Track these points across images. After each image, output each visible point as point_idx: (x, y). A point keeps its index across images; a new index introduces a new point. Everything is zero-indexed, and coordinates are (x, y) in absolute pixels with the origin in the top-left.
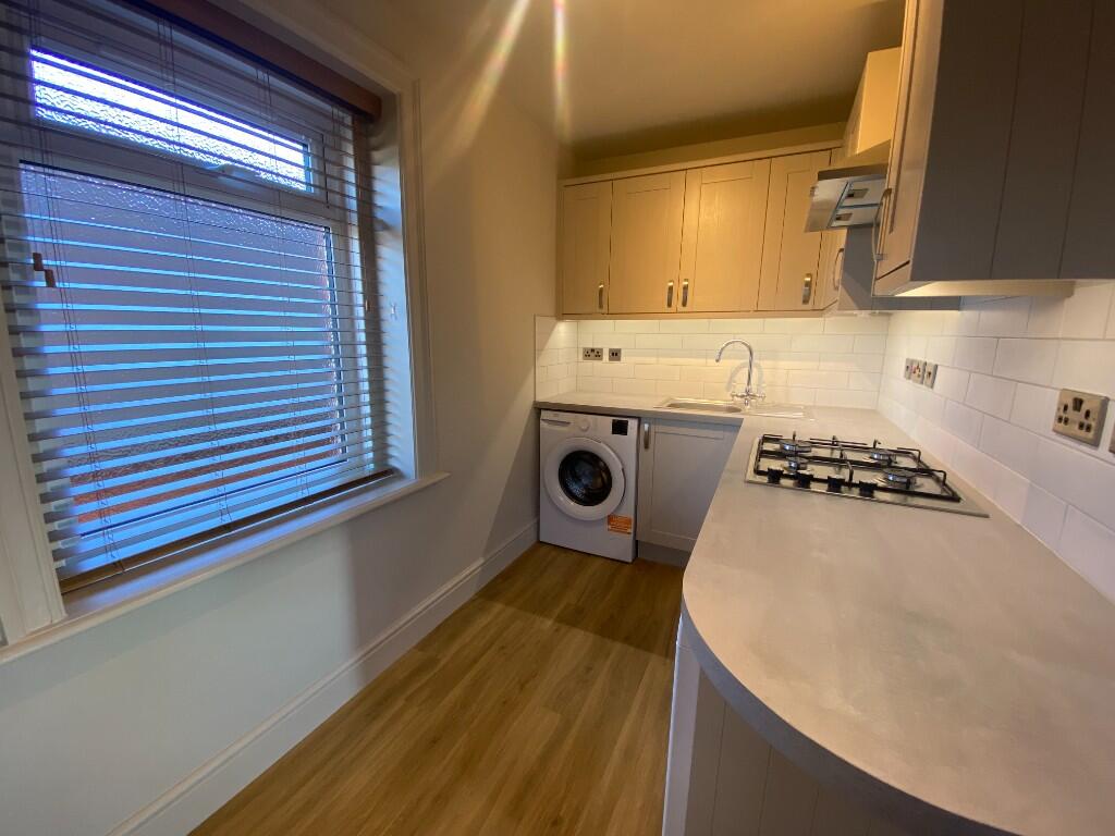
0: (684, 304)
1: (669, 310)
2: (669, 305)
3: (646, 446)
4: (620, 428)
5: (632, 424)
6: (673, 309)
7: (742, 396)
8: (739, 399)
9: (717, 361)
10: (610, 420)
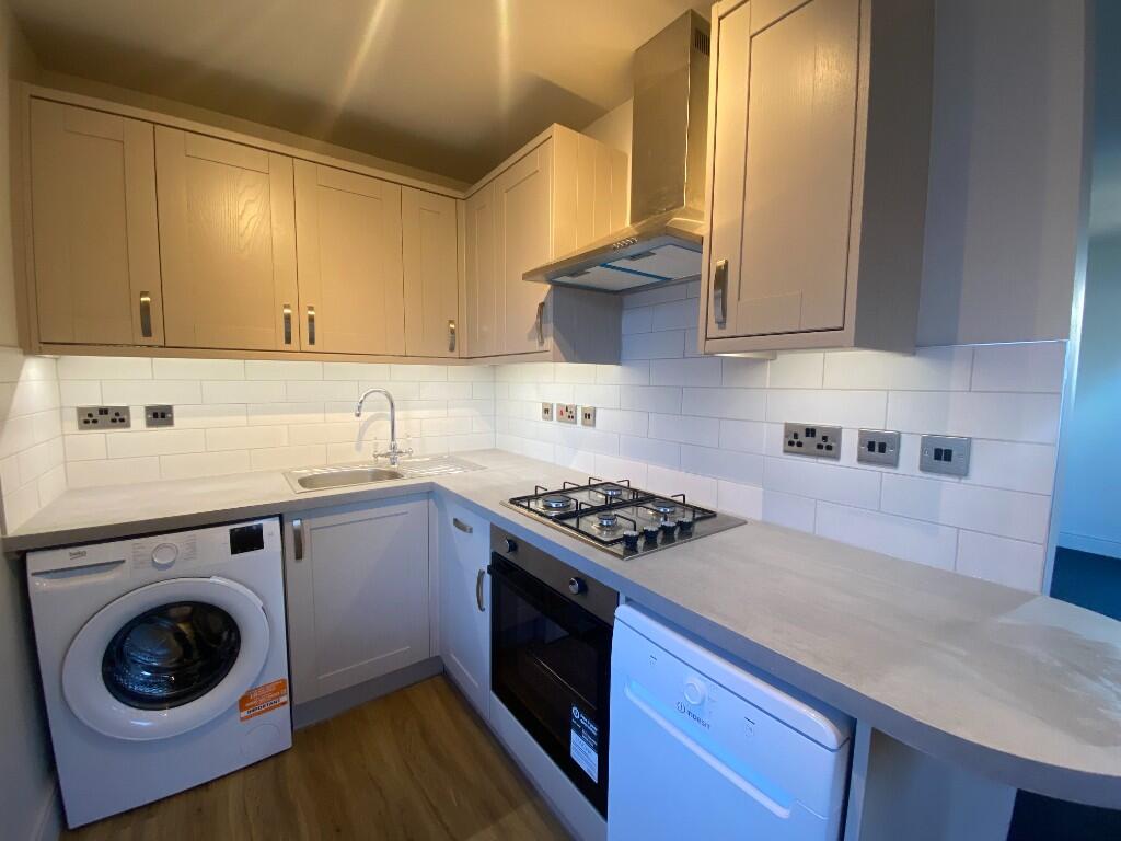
0: (312, 341)
1: (288, 347)
2: (288, 340)
3: (299, 556)
4: (246, 540)
5: (270, 528)
6: (294, 345)
7: (387, 455)
8: (384, 459)
9: (358, 415)
10: (223, 534)
